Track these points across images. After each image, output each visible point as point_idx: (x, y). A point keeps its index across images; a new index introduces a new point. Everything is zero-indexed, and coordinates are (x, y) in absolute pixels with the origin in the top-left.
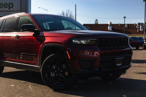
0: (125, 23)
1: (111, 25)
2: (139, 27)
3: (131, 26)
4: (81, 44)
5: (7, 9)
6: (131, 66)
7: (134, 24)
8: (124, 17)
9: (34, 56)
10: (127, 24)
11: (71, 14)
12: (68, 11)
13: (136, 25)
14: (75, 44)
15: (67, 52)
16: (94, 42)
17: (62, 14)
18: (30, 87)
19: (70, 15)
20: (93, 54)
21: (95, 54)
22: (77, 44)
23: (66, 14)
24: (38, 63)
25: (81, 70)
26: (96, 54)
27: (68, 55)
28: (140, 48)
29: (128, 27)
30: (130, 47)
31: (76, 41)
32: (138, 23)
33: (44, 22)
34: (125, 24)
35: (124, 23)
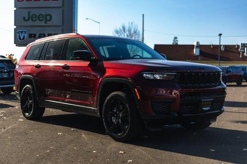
0: (221, 44)
1: (199, 46)
2: (243, 50)
3: (230, 48)
4: (155, 80)
5: (43, 23)
6: (223, 111)
7: (235, 46)
8: (219, 34)
9: (90, 93)
10: (223, 45)
11: (136, 28)
12: (132, 24)
13: (238, 46)
14: (147, 79)
15: (136, 90)
16: (173, 77)
17: (122, 28)
18: (83, 136)
19: (134, 30)
20: (171, 93)
21: (173, 93)
22: (149, 79)
23: (128, 29)
24: (95, 104)
25: (154, 114)
26: (175, 94)
27: (138, 94)
28: (243, 84)
29: (226, 50)
30: (222, 85)
31: (147, 75)
32: (241, 44)
33: (100, 46)
34: (221, 46)
35: (219, 44)
